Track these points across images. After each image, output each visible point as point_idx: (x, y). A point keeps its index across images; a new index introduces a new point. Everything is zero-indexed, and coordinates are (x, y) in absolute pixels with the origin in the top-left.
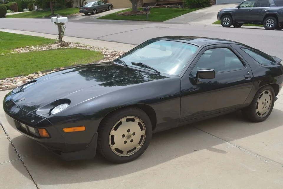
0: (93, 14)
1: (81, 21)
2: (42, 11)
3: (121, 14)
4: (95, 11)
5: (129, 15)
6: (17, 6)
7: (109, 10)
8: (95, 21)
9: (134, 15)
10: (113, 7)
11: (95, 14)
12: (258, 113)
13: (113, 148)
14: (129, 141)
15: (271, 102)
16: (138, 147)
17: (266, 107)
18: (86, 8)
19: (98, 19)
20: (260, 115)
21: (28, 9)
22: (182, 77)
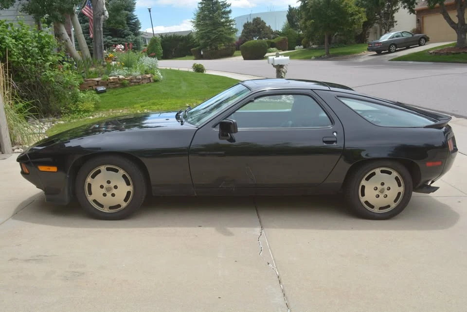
0: (390, 52)
1: (365, 63)
2: (315, 49)
3: (433, 53)
4: (393, 48)
5: (447, 54)
6: (287, 42)
7: (420, 45)
9: (457, 54)
10: (429, 41)
11: (394, 52)
12: (367, 202)
13: (90, 198)
14: (109, 195)
15: (401, 189)
16: (124, 205)
17: (385, 196)
18: (379, 43)
19: (392, 60)
20: (372, 207)
21: (302, 47)
22: (199, 129)
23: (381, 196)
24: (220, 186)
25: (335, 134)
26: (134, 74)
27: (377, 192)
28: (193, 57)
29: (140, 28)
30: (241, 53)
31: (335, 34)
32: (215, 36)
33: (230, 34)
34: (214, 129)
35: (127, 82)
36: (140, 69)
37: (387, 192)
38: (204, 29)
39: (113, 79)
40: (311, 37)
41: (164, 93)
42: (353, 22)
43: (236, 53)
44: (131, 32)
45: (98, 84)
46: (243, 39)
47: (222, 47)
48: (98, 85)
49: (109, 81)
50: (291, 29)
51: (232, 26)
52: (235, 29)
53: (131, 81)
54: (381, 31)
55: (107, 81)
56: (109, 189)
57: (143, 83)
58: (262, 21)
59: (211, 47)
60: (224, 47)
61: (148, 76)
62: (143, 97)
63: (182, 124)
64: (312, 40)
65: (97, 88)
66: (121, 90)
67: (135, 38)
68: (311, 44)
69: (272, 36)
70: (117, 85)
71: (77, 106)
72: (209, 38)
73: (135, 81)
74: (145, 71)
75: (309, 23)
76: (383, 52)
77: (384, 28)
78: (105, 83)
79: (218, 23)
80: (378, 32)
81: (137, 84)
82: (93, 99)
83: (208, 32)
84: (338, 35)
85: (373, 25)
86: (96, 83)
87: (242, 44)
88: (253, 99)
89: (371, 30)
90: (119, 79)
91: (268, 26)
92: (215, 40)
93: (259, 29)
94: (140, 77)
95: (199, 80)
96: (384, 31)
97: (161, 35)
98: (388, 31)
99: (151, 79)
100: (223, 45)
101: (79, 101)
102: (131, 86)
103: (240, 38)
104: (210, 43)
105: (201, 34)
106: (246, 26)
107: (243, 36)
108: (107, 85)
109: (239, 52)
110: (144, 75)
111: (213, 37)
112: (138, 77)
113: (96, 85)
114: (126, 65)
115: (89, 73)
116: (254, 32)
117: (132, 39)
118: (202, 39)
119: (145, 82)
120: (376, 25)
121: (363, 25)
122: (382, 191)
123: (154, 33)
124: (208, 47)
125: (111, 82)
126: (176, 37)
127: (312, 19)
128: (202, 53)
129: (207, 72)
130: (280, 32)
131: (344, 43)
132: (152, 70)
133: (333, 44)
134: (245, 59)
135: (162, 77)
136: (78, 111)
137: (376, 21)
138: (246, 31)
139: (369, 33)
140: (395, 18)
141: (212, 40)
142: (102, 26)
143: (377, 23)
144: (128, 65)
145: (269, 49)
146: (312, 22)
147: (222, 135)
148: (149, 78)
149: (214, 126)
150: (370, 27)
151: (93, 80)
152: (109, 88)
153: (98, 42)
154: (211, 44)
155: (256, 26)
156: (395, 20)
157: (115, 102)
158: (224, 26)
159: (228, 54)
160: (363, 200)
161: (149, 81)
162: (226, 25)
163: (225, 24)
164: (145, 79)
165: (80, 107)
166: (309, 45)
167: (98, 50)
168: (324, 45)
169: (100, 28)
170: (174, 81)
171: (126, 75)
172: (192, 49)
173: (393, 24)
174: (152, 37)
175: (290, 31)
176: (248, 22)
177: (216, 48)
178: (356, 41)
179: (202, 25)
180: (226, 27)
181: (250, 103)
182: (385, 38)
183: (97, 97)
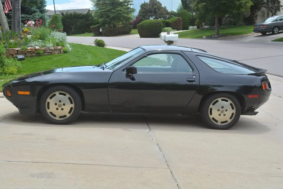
1: (251, 42)
2: (207, 29)
4: (276, 30)
6: (181, 23)
8: (269, 44)
12: (213, 119)
13: (48, 111)
14: (60, 109)
15: (234, 111)
16: (68, 115)
17: (224, 115)
18: (263, 25)
19: (274, 41)
20: (217, 121)
21: (195, 27)
22: (114, 72)
23: (222, 115)
24: (126, 106)
25: (194, 77)
26: (48, 45)
27: (219, 112)
28: (93, 34)
29: (45, 6)
30: (138, 32)
31: (226, 16)
32: (113, 15)
33: (127, 13)
34: (123, 72)
35: (42, 52)
36: (52, 42)
37: (225, 113)
38: (103, 8)
39: (30, 49)
40: (202, 18)
41: (73, 62)
42: (240, 6)
43: (133, 31)
44: (37, 10)
45: (18, 52)
46: (140, 18)
47: (120, 25)
48: (18, 54)
49: (27, 51)
50: (185, 10)
51: (129, 6)
52: (132, 9)
53: (45, 51)
54: (268, 14)
55: (26, 50)
56: (60, 106)
57: (55, 53)
58: (159, 2)
59: (109, 25)
60: (122, 25)
61: (59, 47)
62: (56, 64)
63: (103, 70)
64: (204, 21)
65: (17, 56)
66: (37, 59)
67: (41, 15)
68: (203, 24)
69: (168, 16)
70: (34, 54)
71: (4, 70)
72: (108, 17)
73: (48, 51)
74: (57, 44)
75: (200, 6)
76: (267, 33)
77: (271, 12)
78: (24, 52)
79: (117, 3)
80: (266, 15)
81: (50, 54)
82: (15, 64)
83: (107, 11)
84: (228, 17)
85: (261, 9)
86: (16, 52)
87: (139, 23)
88: (146, 56)
89: (259, 13)
90: (36, 50)
91: (164, 7)
92: (114, 18)
93: (155, 9)
94: (53, 48)
95: (102, 53)
96: (270, 14)
97: (62, 13)
98: (274, 14)
99: (61, 50)
100: (121, 23)
101: (5, 66)
102: (45, 55)
103: (137, 18)
104: (109, 21)
105: (101, 12)
106: (143, 6)
107: (139, 15)
108: (25, 54)
109: (136, 31)
110: (56, 47)
111: (112, 16)
112: (51, 48)
113: (16, 54)
114: (41, 38)
115: (9, 44)
116: (150, 11)
117: (38, 16)
118: (101, 17)
119: (56, 52)
120: (263, 9)
121: (251, 9)
122: (222, 112)
123: (56, 10)
124: (106, 25)
125: (28, 52)
126: (77, 14)
127: (204, 2)
128: (101, 30)
129: (107, 47)
130: (175, 13)
131: (234, 24)
132: (62, 43)
133: (223, 25)
134: (141, 37)
135: (70, 49)
136: (5, 74)
137: (264, 5)
138: (142, 11)
139: (257, 16)
140: (281, 3)
141: (110, 19)
142: (20, 4)
143: (265, 7)
144: (42, 38)
145: (165, 28)
146: (204, 5)
147: (128, 76)
148: (60, 49)
149: (123, 71)
150: (258, 11)
151: (13, 50)
152: (27, 56)
153: (17, 18)
154: (109, 23)
155: (153, 6)
156: (281, 5)
157: (33, 67)
158: (122, 6)
159: (125, 32)
160: (211, 117)
161: (60, 52)
162: (125, 5)
163: (123, 4)
164: (56, 50)
165: (6, 70)
166: (202, 26)
167: (16, 24)
168: (215, 25)
169: (19, 7)
170: (80, 53)
171: (41, 46)
172: (91, 27)
173: (279, 9)
174: (53, 14)
175: (184, 12)
176: (145, 3)
177: (114, 26)
178: (245, 23)
179: (102, 4)
180: (124, 7)
181: (145, 58)
182: (269, 21)
183: (19, 63)
